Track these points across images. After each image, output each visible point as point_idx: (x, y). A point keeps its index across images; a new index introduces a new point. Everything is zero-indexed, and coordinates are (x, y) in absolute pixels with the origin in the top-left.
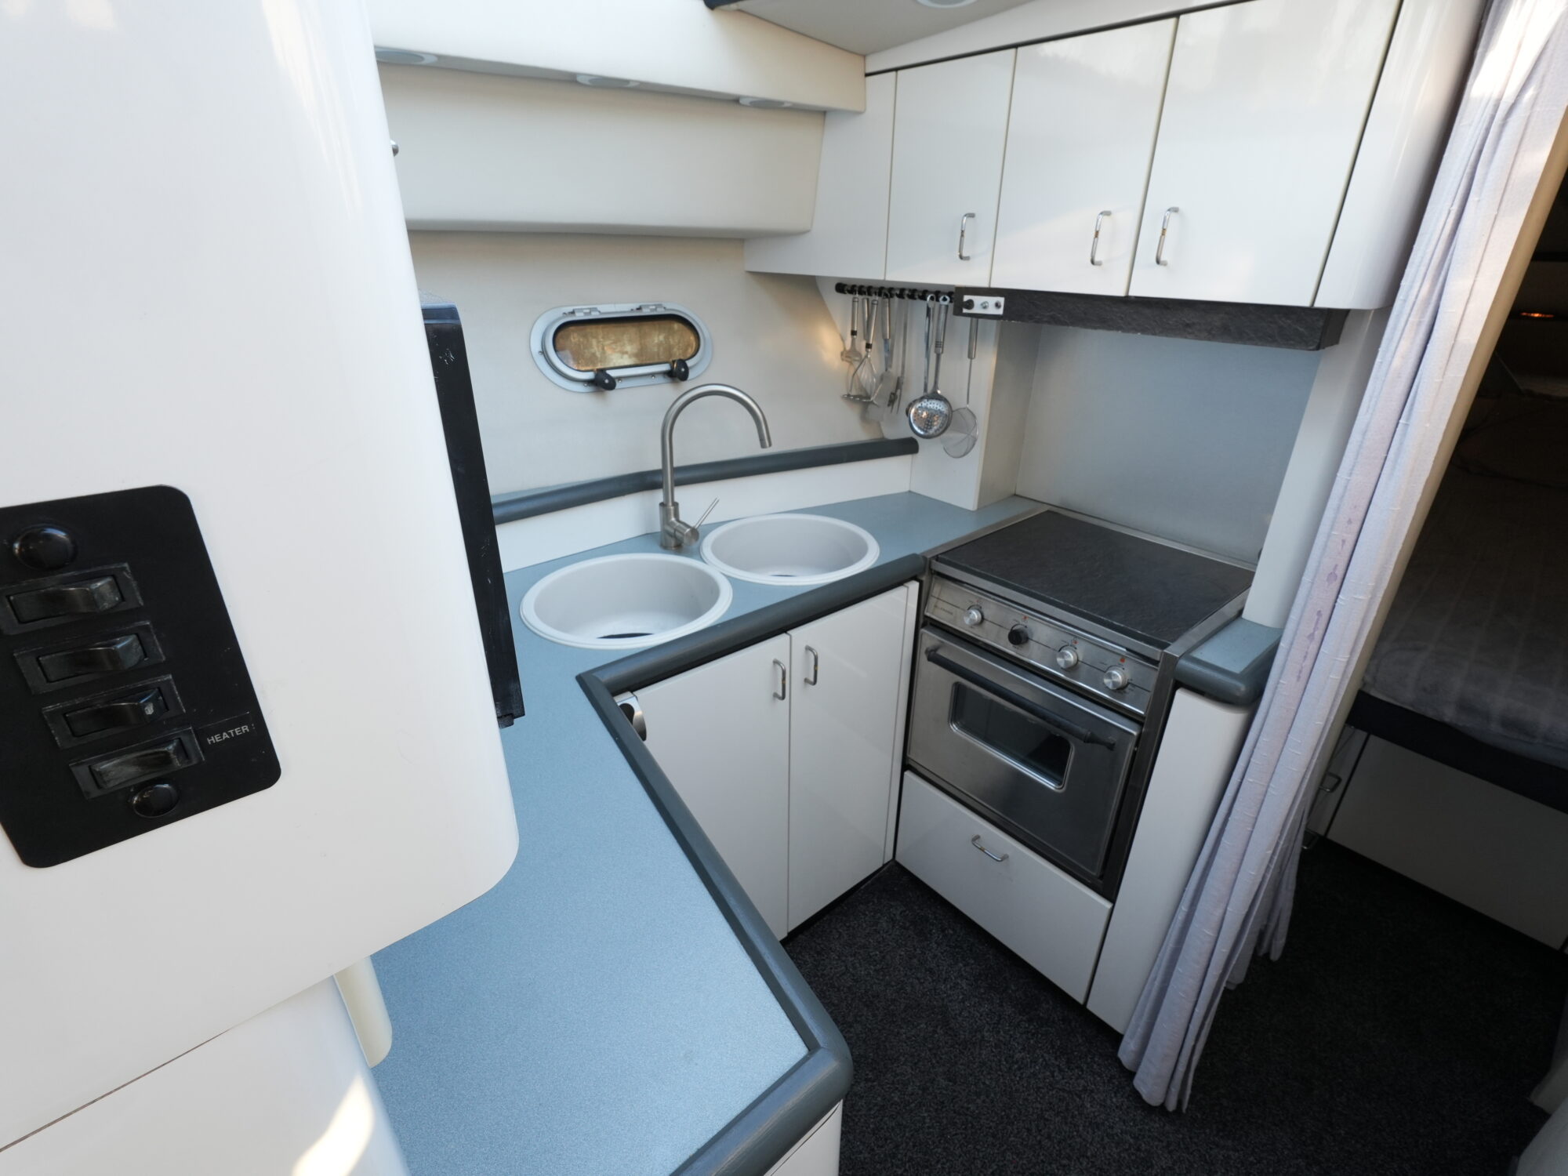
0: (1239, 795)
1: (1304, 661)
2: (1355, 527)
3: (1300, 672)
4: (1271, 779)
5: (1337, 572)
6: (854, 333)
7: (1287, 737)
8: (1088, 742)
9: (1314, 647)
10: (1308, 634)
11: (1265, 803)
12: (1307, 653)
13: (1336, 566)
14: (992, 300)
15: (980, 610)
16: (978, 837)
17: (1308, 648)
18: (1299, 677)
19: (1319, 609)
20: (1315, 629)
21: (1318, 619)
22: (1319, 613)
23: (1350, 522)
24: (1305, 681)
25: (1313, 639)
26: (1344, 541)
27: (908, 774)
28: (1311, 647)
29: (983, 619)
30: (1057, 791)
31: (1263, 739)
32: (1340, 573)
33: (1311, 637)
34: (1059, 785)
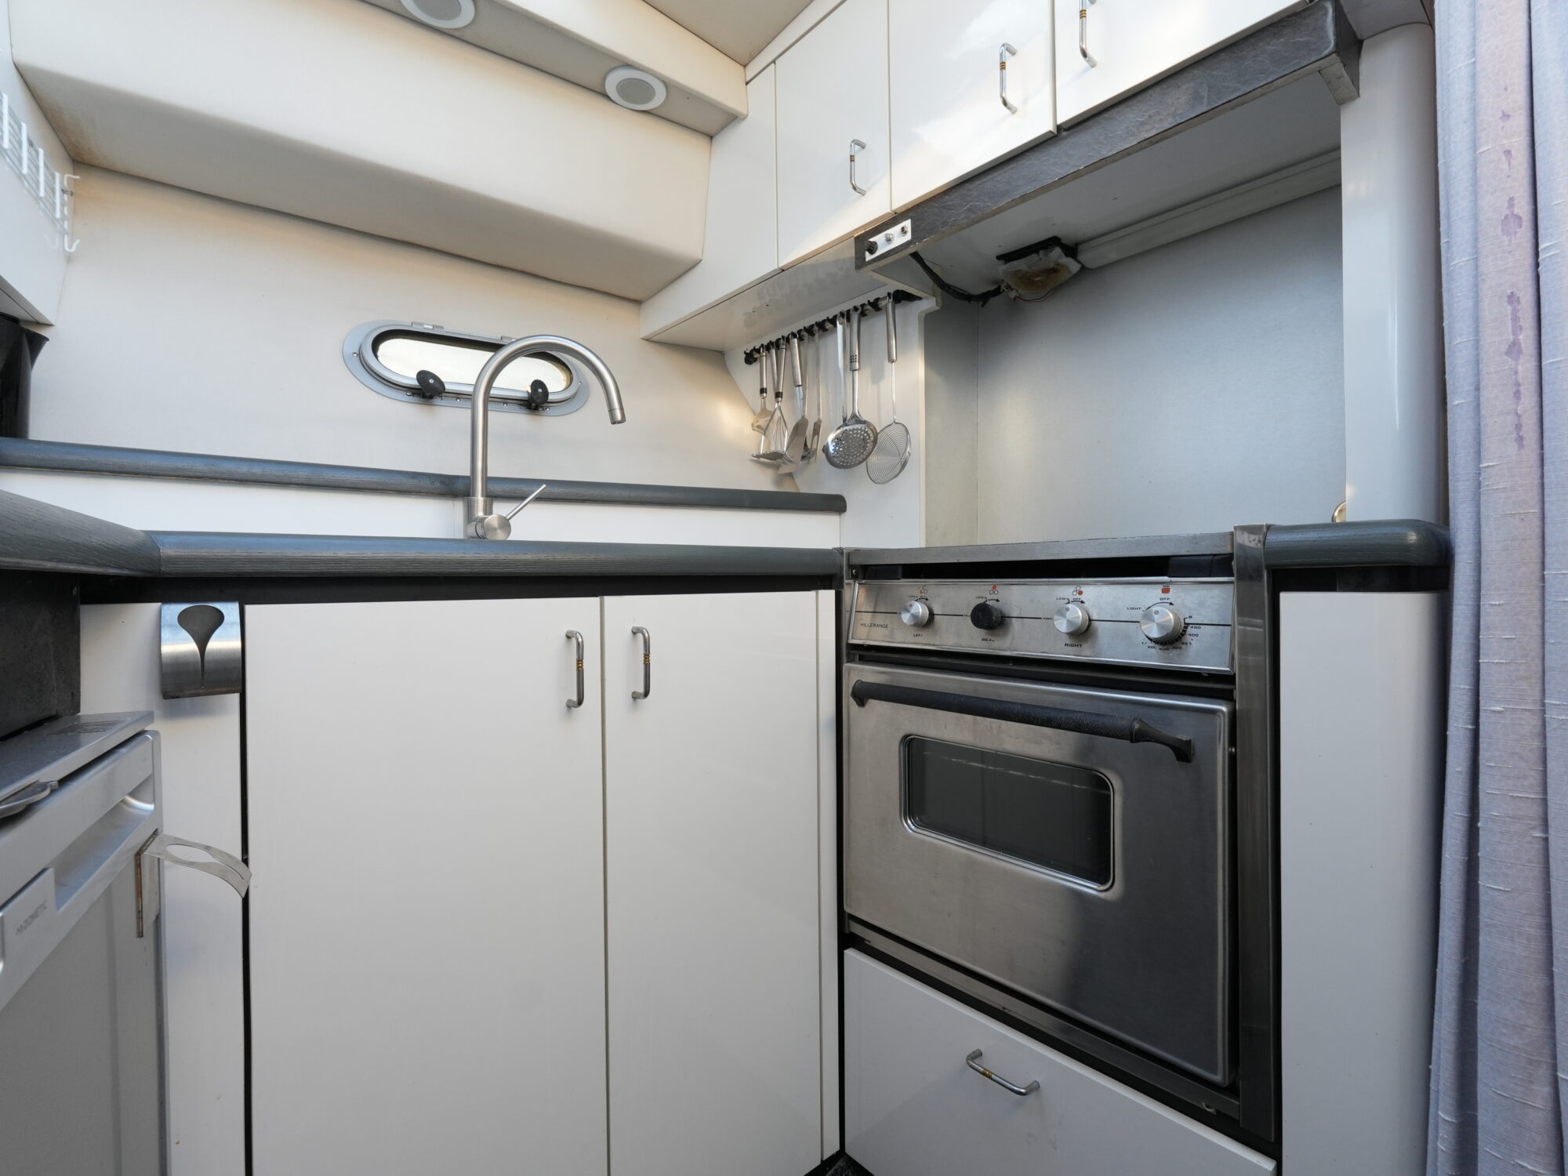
0: (1484, 755)
1: (1517, 404)
2: (1521, 121)
3: (1519, 427)
4: (1543, 691)
5: (1516, 211)
6: (763, 391)
7: (1543, 579)
8: (1137, 740)
9: (1526, 367)
10: (1504, 348)
11: (1551, 755)
12: (1518, 384)
13: (1512, 199)
14: (895, 231)
15: (924, 600)
16: (978, 1054)
17: (1516, 373)
18: (1520, 440)
19: (1509, 292)
20: (1517, 329)
21: (1515, 312)
22: (1512, 299)
23: (1506, 116)
24: (1535, 446)
25: (1520, 351)
26: (1508, 153)
27: (850, 954)
28: (1520, 368)
29: (932, 614)
30: (1102, 895)
31: (1491, 601)
32: (1523, 209)
33: (1514, 349)
34: (1103, 883)
